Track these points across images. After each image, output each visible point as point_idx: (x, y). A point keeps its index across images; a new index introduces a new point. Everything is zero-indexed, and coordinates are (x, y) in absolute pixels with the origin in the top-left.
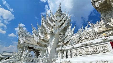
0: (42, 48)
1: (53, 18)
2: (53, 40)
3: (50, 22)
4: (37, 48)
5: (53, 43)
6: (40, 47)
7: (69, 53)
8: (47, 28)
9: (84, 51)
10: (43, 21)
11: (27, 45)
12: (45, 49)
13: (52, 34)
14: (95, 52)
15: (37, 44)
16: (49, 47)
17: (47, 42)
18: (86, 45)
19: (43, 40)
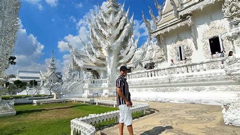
0: (101, 68)
1: (105, 20)
2: (112, 58)
3: (102, 29)
4: (95, 69)
5: (112, 62)
6: (98, 68)
7: (130, 76)
8: (101, 42)
9: (137, 75)
10: (93, 29)
11: (86, 67)
12: (104, 69)
13: (110, 50)
14: (142, 76)
15: (94, 65)
16: (108, 66)
17: (104, 59)
18: (139, 73)
19: (99, 58)
